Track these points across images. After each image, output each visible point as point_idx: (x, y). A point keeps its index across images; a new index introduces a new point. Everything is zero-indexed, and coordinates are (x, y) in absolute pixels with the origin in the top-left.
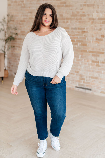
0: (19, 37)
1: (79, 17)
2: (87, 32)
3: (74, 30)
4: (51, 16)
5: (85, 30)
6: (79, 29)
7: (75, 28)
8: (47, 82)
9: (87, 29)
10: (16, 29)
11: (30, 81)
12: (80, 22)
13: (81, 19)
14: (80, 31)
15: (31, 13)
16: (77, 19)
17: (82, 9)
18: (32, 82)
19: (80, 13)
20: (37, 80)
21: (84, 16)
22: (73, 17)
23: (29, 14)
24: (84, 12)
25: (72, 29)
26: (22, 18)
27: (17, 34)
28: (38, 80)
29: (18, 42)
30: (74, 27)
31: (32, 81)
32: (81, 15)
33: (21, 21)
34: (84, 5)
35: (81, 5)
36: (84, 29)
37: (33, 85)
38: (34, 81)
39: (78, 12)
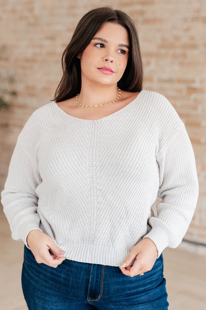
0: (20, 100)
1: (179, 51)
2: (201, 91)
3: (167, 86)
4: (123, 52)
5: (197, 85)
6: (180, 81)
7: (170, 81)
8: (102, 286)
9: (202, 82)
10: (12, 80)
11: (39, 277)
12: (182, 64)
13: (184, 56)
14: (183, 87)
15: (52, 38)
16: (175, 56)
17: (187, 30)
18: (46, 282)
19: (185, 40)
20: (62, 275)
21: (194, 47)
22: (163, 51)
23: (47, 43)
24: (192, 38)
25: (161, 81)
26: (29, 53)
27: (14, 94)
28: (68, 275)
29: (18, 113)
30: (165, 76)
31: (45, 276)
32: (186, 46)
33: (27, 60)
34: (195, 19)
35: (185, 20)
36: (193, 81)
37: (48, 290)
38: (53, 279)
39: (177, 38)
